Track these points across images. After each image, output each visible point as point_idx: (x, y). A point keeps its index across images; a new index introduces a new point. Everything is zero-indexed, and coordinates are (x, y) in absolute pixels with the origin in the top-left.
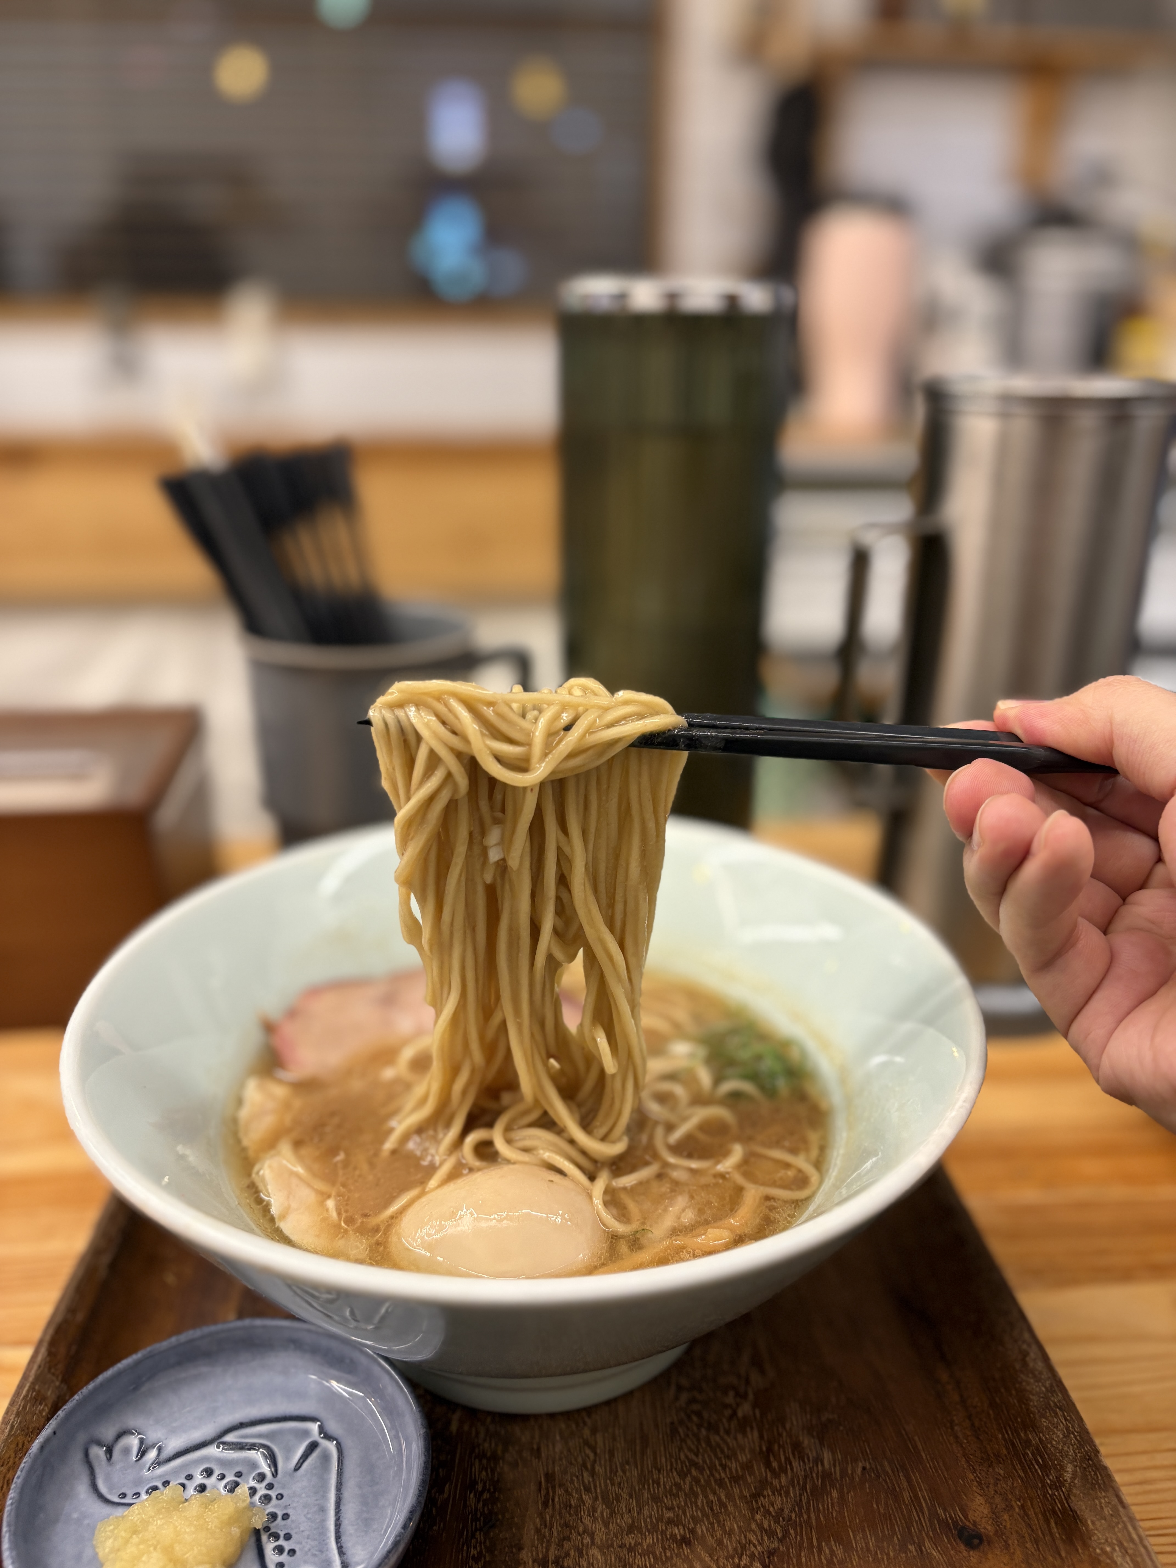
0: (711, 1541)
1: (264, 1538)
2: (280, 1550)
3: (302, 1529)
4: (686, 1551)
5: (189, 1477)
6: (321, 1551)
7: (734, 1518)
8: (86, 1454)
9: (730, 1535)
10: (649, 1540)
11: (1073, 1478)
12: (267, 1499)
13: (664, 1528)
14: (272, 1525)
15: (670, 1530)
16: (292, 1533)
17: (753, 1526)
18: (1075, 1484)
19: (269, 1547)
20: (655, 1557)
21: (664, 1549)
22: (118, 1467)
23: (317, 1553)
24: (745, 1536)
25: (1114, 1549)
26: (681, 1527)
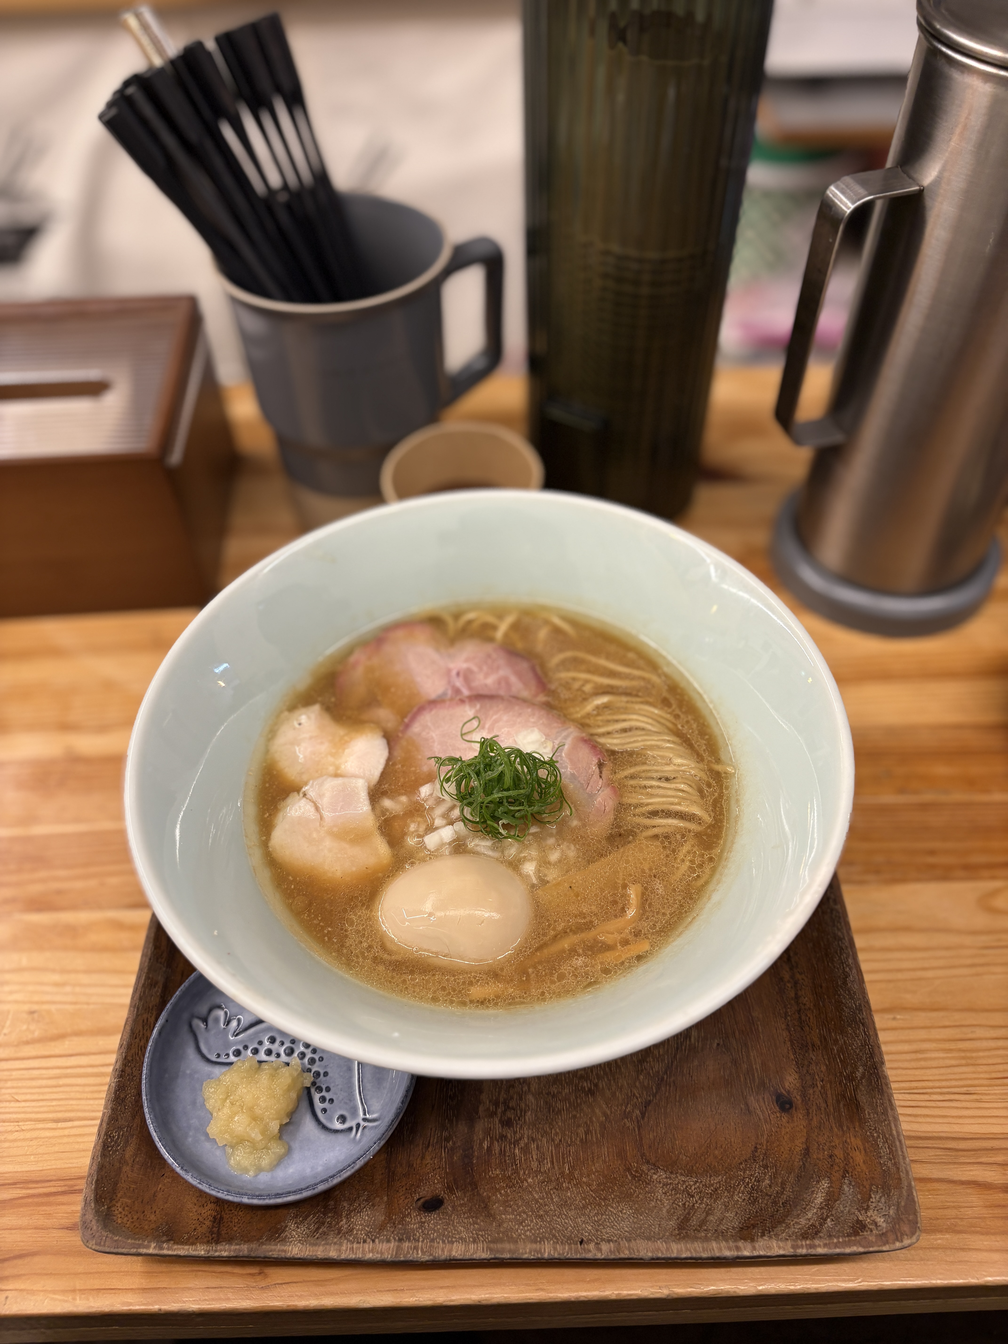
0: (608, 1093)
1: (313, 1090)
2: (323, 1099)
3: (337, 1084)
4: (591, 1100)
5: (261, 1043)
6: (350, 1100)
7: (625, 1077)
8: (190, 1026)
9: (621, 1089)
10: (567, 1091)
11: (862, 1078)
12: (312, 1061)
13: (577, 1082)
14: (317, 1081)
15: (581, 1084)
16: (331, 1086)
17: (637, 1084)
18: (862, 1083)
19: (316, 1097)
20: (570, 1103)
21: (576, 1098)
22: (213, 1032)
23: (348, 1101)
24: (631, 1091)
25: (879, 1136)
26: (589, 1082)
